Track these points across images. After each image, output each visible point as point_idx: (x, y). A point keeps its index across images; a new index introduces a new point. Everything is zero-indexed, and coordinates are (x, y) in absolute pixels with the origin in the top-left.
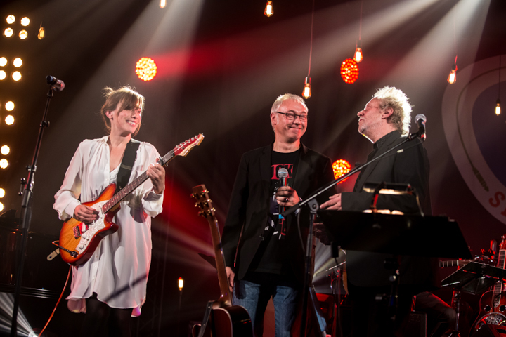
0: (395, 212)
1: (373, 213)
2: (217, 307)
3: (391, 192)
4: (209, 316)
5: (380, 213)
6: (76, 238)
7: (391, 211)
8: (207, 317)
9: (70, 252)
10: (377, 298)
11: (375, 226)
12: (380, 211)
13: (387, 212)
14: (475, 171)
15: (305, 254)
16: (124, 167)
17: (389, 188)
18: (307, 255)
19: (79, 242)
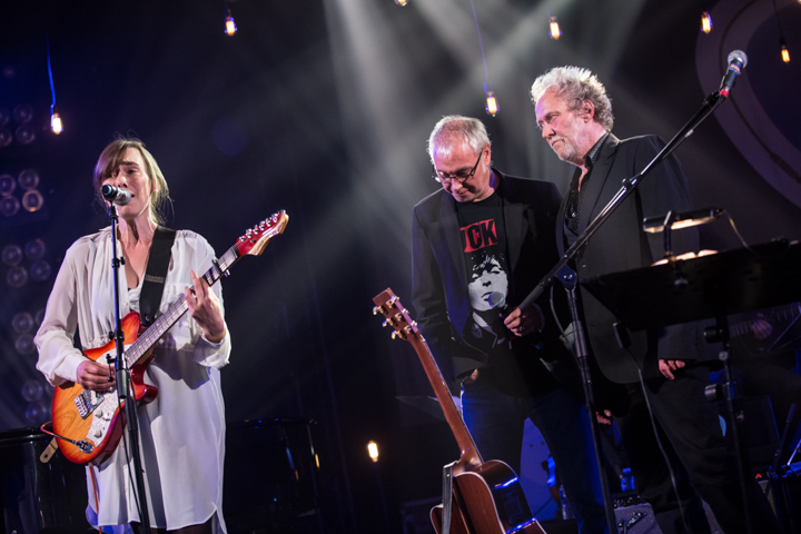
0: (702, 253)
1: (670, 262)
2: (460, 473)
3: (688, 223)
4: (452, 489)
5: (681, 260)
6: (85, 418)
7: (696, 253)
8: (448, 492)
9: (78, 444)
10: (707, 393)
11: (677, 282)
12: (679, 258)
13: (691, 255)
14: (775, 158)
15: (576, 353)
16: (152, 279)
17: (683, 218)
18: (579, 355)
19: (90, 423)
